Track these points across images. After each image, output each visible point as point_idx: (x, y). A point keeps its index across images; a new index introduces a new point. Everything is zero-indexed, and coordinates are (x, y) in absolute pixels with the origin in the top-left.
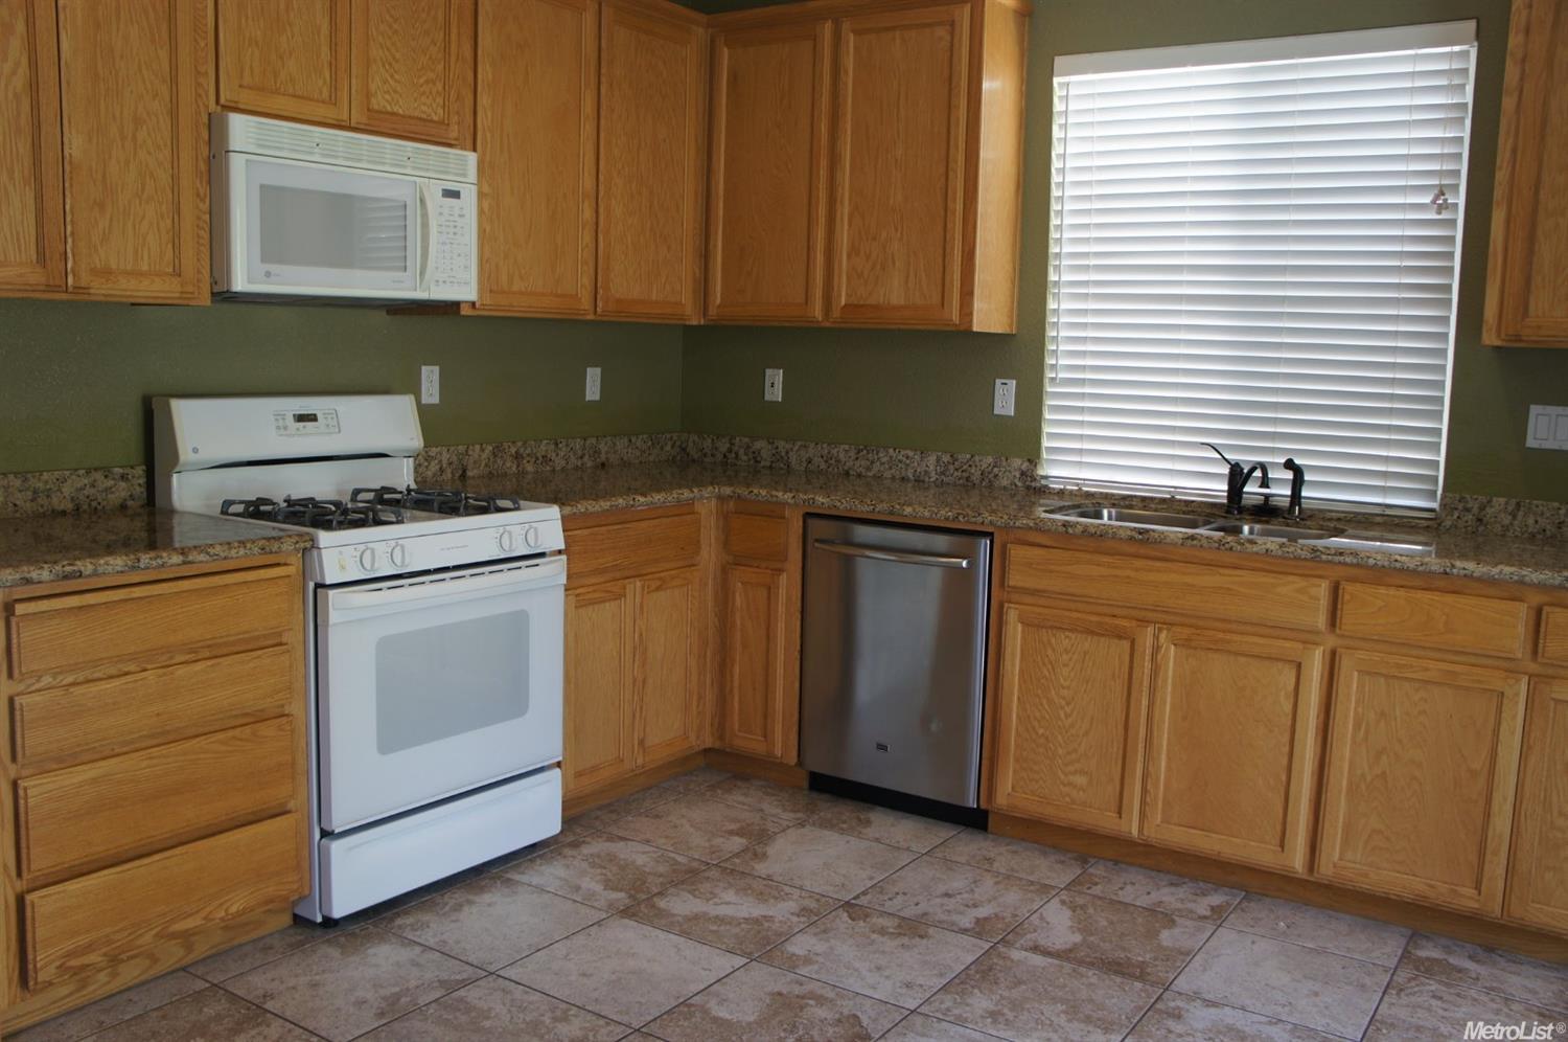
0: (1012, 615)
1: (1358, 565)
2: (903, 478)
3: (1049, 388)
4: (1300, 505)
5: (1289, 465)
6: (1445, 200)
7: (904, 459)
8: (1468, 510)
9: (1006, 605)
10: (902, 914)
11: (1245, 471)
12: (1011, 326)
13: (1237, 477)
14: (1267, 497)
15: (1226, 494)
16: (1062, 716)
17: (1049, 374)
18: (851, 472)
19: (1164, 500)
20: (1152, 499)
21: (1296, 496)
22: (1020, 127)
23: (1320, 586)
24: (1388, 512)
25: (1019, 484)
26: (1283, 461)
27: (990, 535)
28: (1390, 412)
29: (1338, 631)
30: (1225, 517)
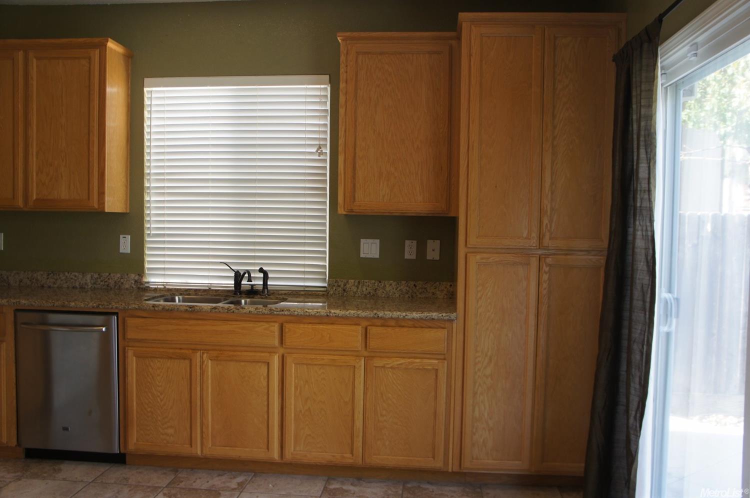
0: (130, 353)
1: (290, 315)
2: (73, 287)
3: (147, 239)
4: (267, 289)
5: (261, 270)
6: (322, 151)
7: (74, 277)
8: (339, 286)
9: (127, 348)
11: (242, 274)
12: (126, 209)
13: (238, 277)
14: (252, 286)
15: (233, 285)
16: (159, 400)
17: (147, 232)
18: (45, 286)
19: (205, 290)
20: (200, 290)
21: (265, 284)
22: (128, 111)
23: (274, 326)
24: (306, 289)
25: (135, 287)
26: (258, 269)
27: (116, 314)
28: (304, 244)
29: (284, 346)
30: (234, 297)
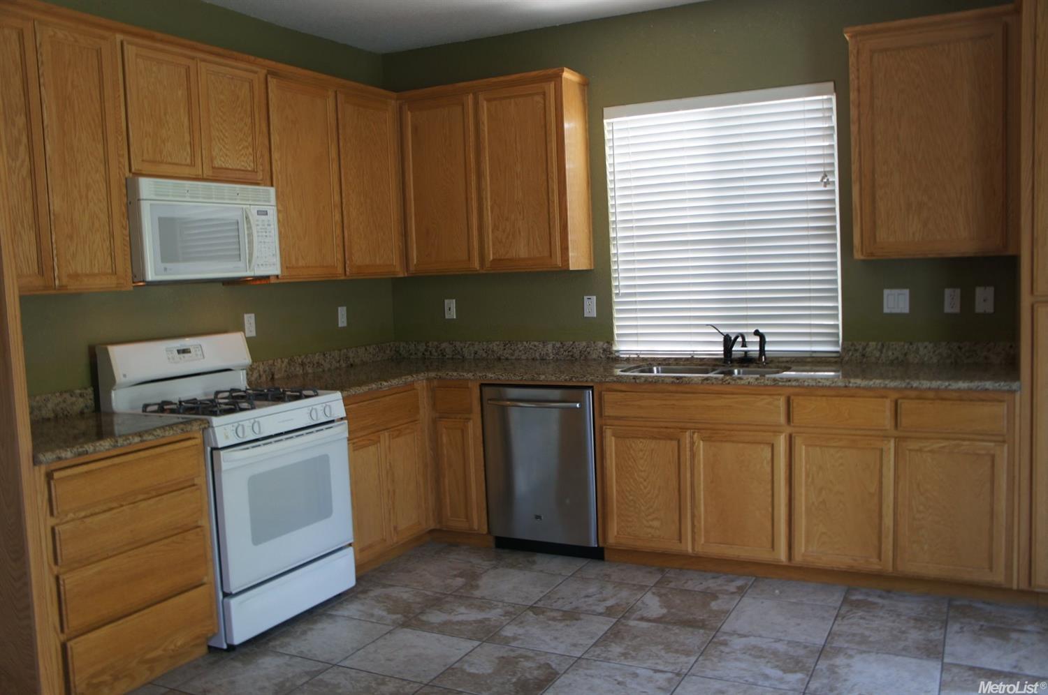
0: (608, 433)
1: (799, 386)
2: (533, 359)
3: (615, 299)
4: (764, 355)
5: (757, 333)
6: (828, 180)
7: (533, 347)
8: (856, 350)
9: (604, 427)
10: (564, 609)
11: (733, 339)
12: (591, 265)
13: (728, 342)
14: (746, 352)
15: (723, 352)
16: (642, 488)
17: (615, 291)
18: (502, 358)
19: (687, 359)
20: (681, 359)
21: (762, 351)
22: (587, 148)
23: (780, 399)
24: (814, 355)
25: (602, 356)
26: (753, 331)
27: (591, 388)
28: (809, 299)
29: (792, 424)
30: (723, 366)
